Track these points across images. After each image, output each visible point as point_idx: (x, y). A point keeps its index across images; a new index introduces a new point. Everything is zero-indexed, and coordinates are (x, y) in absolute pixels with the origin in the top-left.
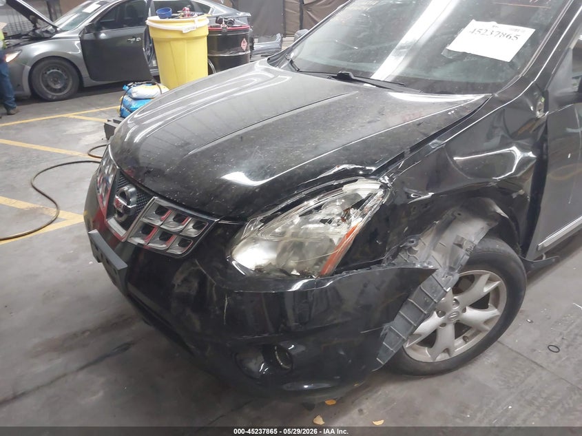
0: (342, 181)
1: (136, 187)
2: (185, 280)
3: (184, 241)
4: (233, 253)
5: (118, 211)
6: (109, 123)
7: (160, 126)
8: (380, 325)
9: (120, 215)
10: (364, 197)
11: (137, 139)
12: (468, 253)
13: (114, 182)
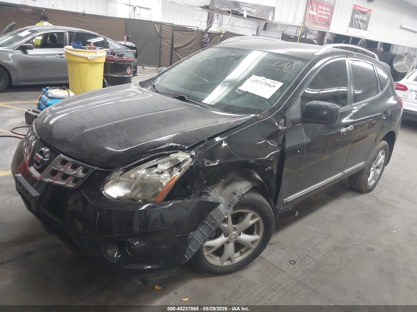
0: (170, 152)
1: (50, 149)
2: (75, 202)
3: (76, 180)
4: (105, 188)
5: (37, 162)
6: (29, 112)
7: (67, 116)
8: (188, 232)
9: (38, 164)
10: (181, 161)
11: (51, 122)
12: (239, 198)
13: (35, 145)
